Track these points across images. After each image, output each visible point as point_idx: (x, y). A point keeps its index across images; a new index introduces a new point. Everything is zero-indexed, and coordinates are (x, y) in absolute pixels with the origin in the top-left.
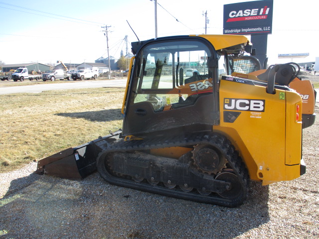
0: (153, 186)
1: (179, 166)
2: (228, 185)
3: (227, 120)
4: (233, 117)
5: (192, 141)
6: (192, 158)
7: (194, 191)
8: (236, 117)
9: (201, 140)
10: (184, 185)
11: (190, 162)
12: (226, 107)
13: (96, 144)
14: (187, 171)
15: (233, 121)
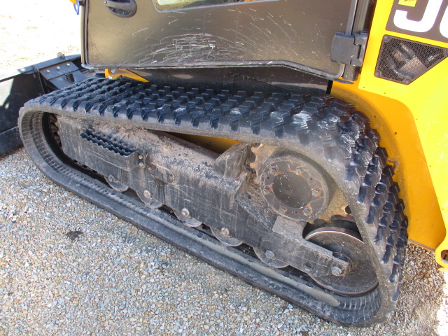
0: (148, 210)
1: (211, 182)
2: (340, 267)
3: (387, 69)
4: (415, 62)
5: (248, 130)
6: (252, 165)
7: (246, 249)
8: (429, 66)
9: (279, 133)
10: (220, 229)
11: (244, 175)
12: (401, 19)
13: (43, 73)
14: (232, 201)
15: (409, 78)
